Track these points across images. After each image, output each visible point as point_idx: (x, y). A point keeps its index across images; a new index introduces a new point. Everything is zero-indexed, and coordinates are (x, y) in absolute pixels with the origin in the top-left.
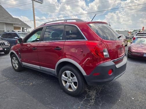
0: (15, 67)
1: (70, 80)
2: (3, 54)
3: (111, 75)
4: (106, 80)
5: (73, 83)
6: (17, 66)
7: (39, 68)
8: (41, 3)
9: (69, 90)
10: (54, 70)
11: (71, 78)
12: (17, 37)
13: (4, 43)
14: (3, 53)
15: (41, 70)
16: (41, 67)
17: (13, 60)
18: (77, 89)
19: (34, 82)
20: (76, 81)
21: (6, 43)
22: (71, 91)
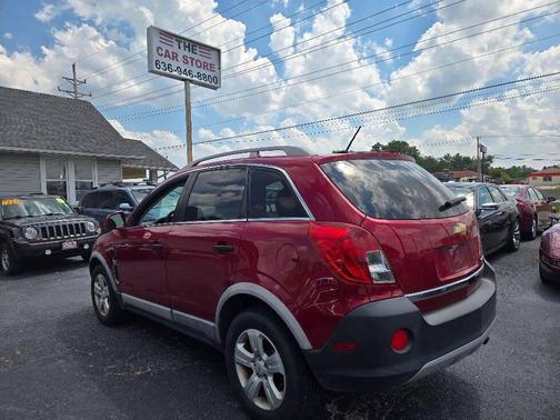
0: (100, 308)
1: (262, 363)
2: (80, 261)
3: (403, 351)
4: (384, 372)
5: (270, 379)
6: (107, 306)
7: (169, 316)
8: (215, 88)
9: (259, 404)
10: (213, 324)
11: (265, 357)
12: (126, 205)
13: (82, 224)
14: (79, 258)
15: (175, 323)
16: (174, 311)
17: (96, 285)
18: (284, 401)
19: (150, 365)
20: (280, 369)
21: (91, 225)
22: (263, 410)
